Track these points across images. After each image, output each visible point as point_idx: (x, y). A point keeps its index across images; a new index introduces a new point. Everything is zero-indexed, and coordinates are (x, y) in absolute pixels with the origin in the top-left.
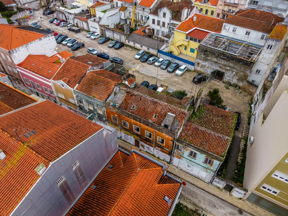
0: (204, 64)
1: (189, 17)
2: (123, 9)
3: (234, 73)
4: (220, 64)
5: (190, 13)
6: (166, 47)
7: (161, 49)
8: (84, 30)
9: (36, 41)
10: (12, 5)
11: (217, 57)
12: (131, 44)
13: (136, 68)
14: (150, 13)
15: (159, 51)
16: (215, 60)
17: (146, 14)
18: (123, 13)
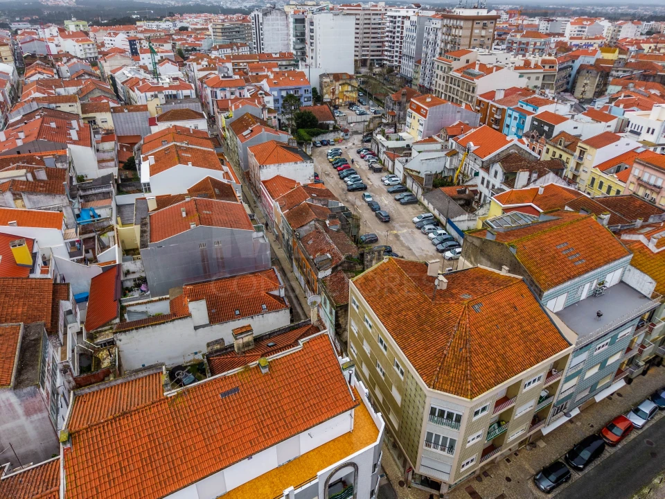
1: (532, 186)
2: (453, 154)
5: (536, 180)
6: (468, 220)
7: (452, 220)
8: (388, 170)
9: (291, 163)
12: (425, 202)
13: (399, 232)
14: (482, 167)
15: (449, 221)
17: (477, 168)
18: (449, 159)
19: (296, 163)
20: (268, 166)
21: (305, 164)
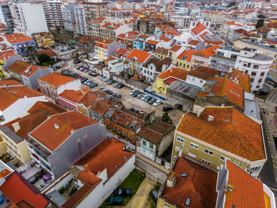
0: (171, 99)
1: (167, 70)
2: (126, 62)
3: (188, 106)
4: (179, 100)
5: (168, 67)
6: (150, 88)
7: (147, 89)
8: (99, 75)
9: (70, 82)
10: (54, 57)
11: (177, 96)
12: (129, 85)
13: (129, 101)
14: (143, 66)
15: (145, 91)
16: (176, 97)
17: (141, 66)
18: (126, 65)
19: (73, 81)
20: (60, 86)
21: (77, 81)
